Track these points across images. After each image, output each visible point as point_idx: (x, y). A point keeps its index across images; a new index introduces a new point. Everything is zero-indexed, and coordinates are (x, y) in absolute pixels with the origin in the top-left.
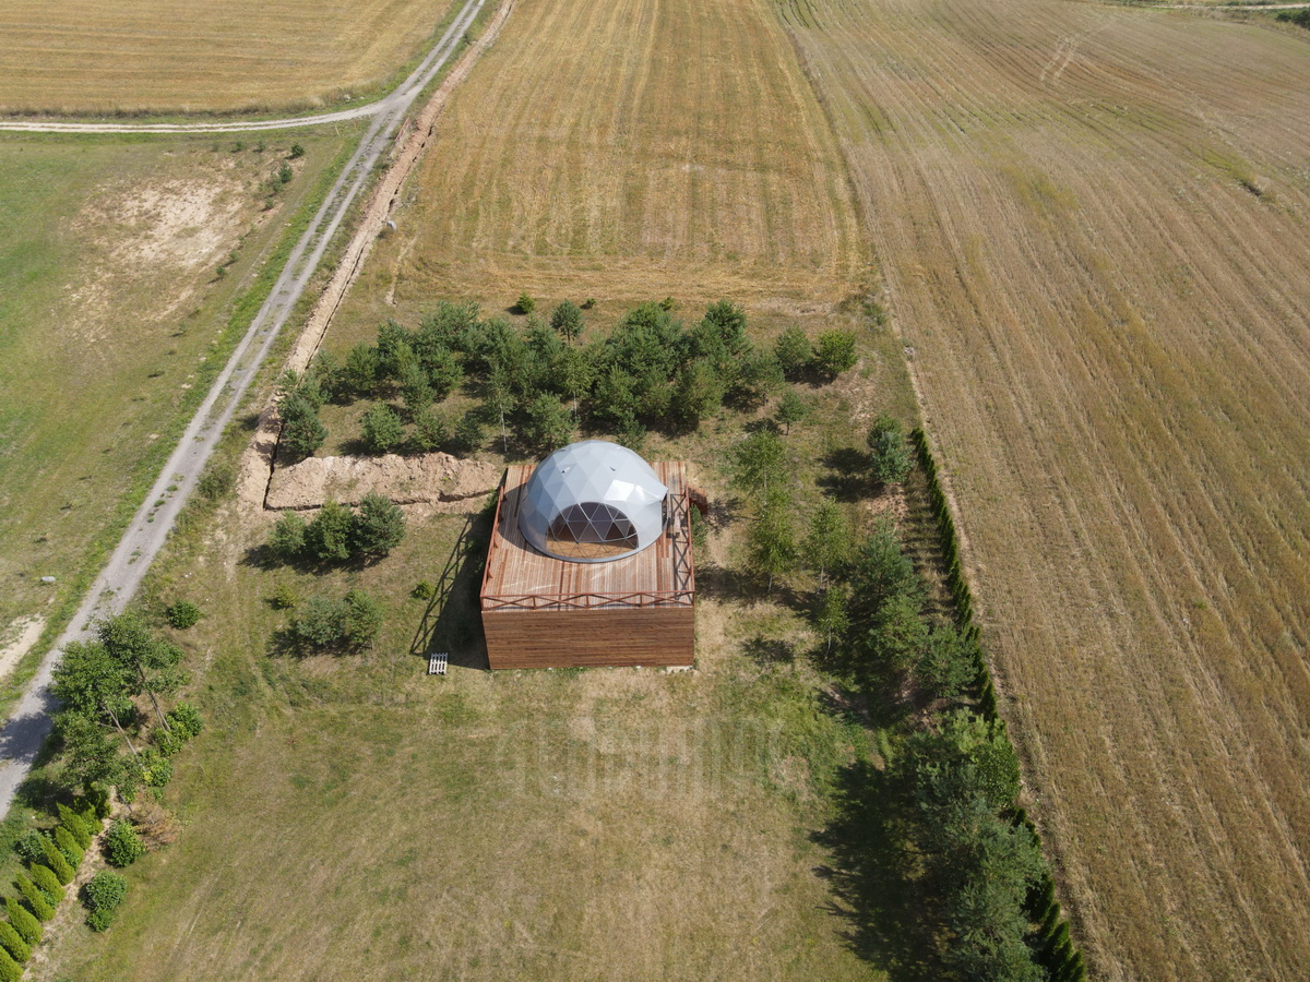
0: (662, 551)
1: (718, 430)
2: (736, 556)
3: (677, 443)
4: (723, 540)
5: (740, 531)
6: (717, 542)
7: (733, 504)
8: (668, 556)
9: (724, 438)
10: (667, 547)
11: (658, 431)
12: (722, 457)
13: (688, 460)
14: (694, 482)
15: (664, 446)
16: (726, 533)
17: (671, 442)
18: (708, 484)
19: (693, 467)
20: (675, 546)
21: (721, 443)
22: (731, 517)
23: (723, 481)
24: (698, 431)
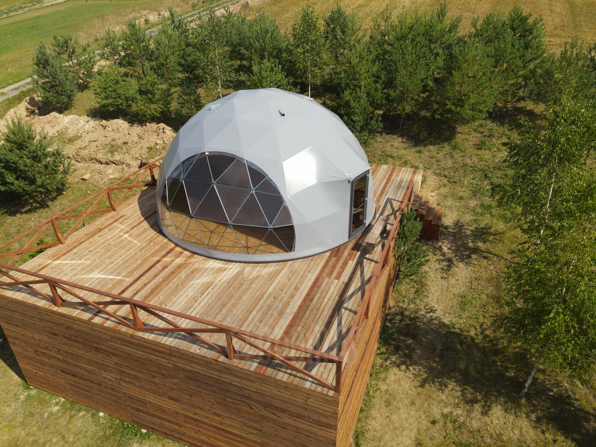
0: (334, 267)
1: (479, 146)
2: (470, 311)
3: (420, 152)
4: (453, 281)
5: (485, 275)
6: (444, 282)
7: (482, 234)
8: (338, 277)
9: (486, 154)
10: (345, 263)
11: (402, 136)
12: (479, 174)
13: (429, 172)
14: (431, 197)
15: (403, 151)
16: (462, 271)
17: (414, 149)
18: (449, 202)
19: (432, 180)
20: (360, 263)
21: (481, 160)
22: (476, 250)
23: (473, 203)
24: (453, 143)
